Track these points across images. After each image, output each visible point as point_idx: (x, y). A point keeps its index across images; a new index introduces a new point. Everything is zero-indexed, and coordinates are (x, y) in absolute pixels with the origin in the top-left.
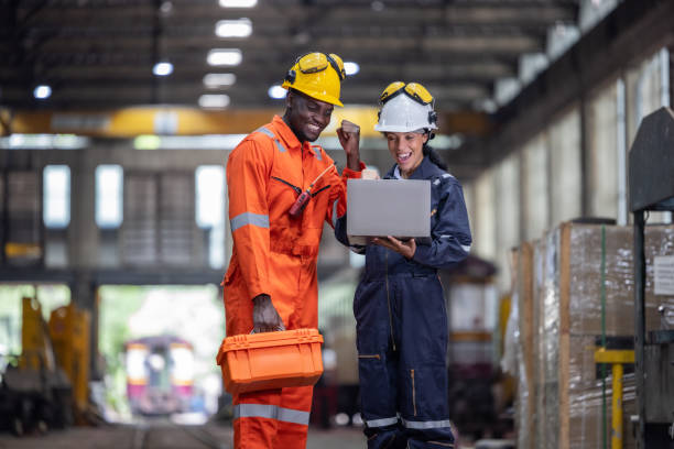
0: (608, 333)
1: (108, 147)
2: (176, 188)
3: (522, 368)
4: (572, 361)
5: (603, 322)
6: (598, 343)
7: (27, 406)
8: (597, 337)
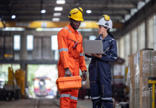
0: (151, 76)
1: (30, 31)
2: (46, 41)
3: (131, 85)
4: (143, 83)
5: (150, 74)
6: (149, 79)
7: (10, 94)
8: (149, 77)
